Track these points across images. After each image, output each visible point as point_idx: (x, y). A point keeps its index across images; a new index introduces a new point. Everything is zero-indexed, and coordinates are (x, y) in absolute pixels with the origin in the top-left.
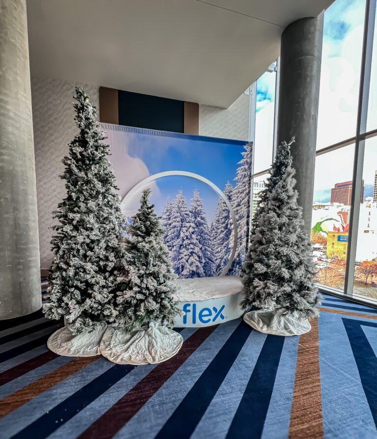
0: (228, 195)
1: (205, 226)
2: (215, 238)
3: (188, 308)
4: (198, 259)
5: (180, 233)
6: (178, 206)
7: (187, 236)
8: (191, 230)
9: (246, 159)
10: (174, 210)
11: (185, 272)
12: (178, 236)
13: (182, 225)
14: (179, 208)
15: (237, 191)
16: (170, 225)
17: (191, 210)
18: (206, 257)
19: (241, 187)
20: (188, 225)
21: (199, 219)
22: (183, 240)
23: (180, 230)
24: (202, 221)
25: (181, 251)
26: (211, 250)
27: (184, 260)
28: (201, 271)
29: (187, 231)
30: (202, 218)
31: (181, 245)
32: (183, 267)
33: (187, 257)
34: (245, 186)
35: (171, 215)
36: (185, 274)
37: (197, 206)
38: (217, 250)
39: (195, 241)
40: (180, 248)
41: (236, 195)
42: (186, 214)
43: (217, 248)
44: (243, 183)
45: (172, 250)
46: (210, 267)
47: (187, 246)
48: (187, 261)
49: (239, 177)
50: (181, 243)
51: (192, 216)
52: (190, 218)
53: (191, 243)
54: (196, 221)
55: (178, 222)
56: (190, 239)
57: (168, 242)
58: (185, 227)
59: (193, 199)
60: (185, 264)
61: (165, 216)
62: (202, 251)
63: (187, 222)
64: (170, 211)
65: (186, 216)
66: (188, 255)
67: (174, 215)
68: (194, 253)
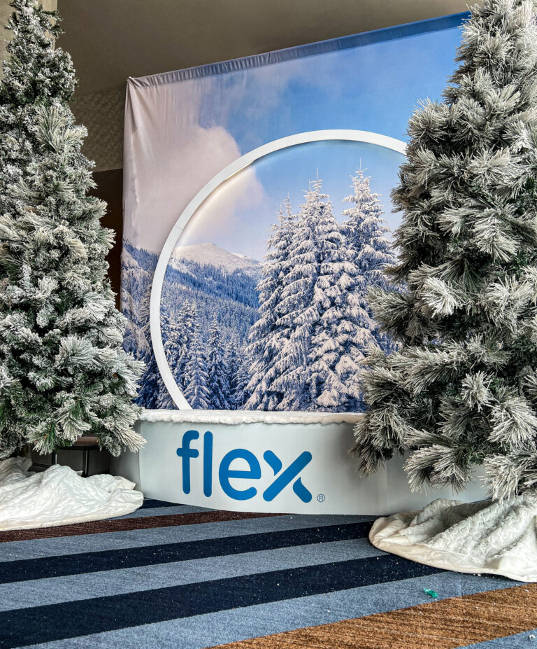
5: (312, 290)
6: (310, 220)
7: (332, 299)
8: (345, 281)
10: (298, 232)
11: (325, 398)
12: (308, 300)
13: (318, 269)
14: (312, 226)
16: (287, 271)
17: (344, 226)
20: (336, 267)
21: (368, 249)
22: (322, 309)
23: (314, 281)
24: (379, 254)
25: (315, 340)
27: (322, 365)
29: (332, 284)
31: (316, 324)
32: (320, 383)
33: (332, 356)
35: (291, 247)
36: (326, 404)
37: (363, 215)
39: (355, 312)
40: (313, 332)
45: (292, 336)
47: (334, 326)
48: (333, 368)
50: (315, 318)
51: (348, 243)
52: (342, 249)
53: (345, 318)
54: (359, 257)
55: (307, 262)
56: (341, 307)
57: (280, 315)
58: (326, 274)
59: (351, 196)
60: (326, 375)
61: (275, 251)
62: (379, 340)
63: (333, 261)
64: (287, 237)
65: (330, 245)
66: (336, 350)
67: (298, 245)
68: (355, 344)
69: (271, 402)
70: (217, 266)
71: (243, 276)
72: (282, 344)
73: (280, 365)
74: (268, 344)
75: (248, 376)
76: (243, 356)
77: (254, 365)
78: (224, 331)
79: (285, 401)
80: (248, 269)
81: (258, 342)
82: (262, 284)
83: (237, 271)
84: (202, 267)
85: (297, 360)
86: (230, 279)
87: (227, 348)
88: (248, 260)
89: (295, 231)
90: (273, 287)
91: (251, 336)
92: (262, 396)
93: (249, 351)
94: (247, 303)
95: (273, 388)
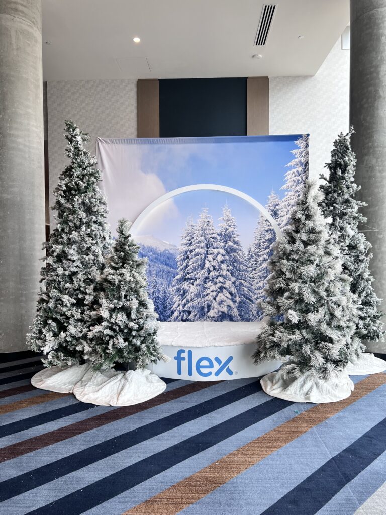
0: (273, 210)
1: (239, 252)
2: (255, 269)
3: (183, 355)
4: (229, 296)
5: (204, 262)
6: (202, 227)
7: (214, 267)
8: (220, 258)
9: (299, 159)
10: (197, 233)
11: (212, 313)
12: (202, 266)
13: (207, 251)
14: (203, 231)
15: (287, 203)
16: (191, 252)
17: (219, 232)
18: (241, 294)
19: (292, 197)
20: (215, 251)
21: (230, 243)
22: (209, 271)
23: (205, 257)
24: (235, 246)
25: (206, 286)
26: (249, 285)
27: (210, 298)
28: (235, 313)
29: (214, 259)
30: (235, 243)
31: (206, 278)
32: (209, 306)
33: (214, 294)
34: (299, 196)
35: (193, 240)
36: (212, 316)
37: (228, 227)
38: (258, 285)
39: (225, 273)
40: (205, 282)
41: (285, 209)
42: (213, 238)
43: (258, 283)
44: (296, 192)
45: (194, 284)
46: (248, 309)
47: (215, 279)
48: (215, 299)
49: (289, 183)
50: (206, 275)
51: (221, 240)
52: (218, 243)
53: (220, 276)
54: (226, 247)
55: (202, 248)
56: (218, 270)
57: (189, 273)
58: (211, 254)
59: (222, 218)
60: (212, 302)
61: (185, 242)
62: (236, 286)
63: (214, 248)
64: (191, 236)
65: (212, 240)
66: (216, 291)
67: (197, 239)
68: (225, 288)
69: (185, 316)
70: (154, 247)
71: (168, 253)
72: (190, 287)
73: (189, 297)
74: (183, 287)
75: (173, 303)
76: (170, 293)
77: (176, 297)
78: (160, 281)
79: (192, 315)
80: (171, 249)
81: (178, 286)
82: (179, 258)
83: (166, 251)
84: (146, 247)
85: (197, 295)
86: (162, 255)
87: (162, 289)
88: (171, 245)
89: (195, 232)
90: (185, 259)
91: (174, 283)
92: (180, 313)
93: (173, 291)
94: (171, 266)
95: (186, 309)
